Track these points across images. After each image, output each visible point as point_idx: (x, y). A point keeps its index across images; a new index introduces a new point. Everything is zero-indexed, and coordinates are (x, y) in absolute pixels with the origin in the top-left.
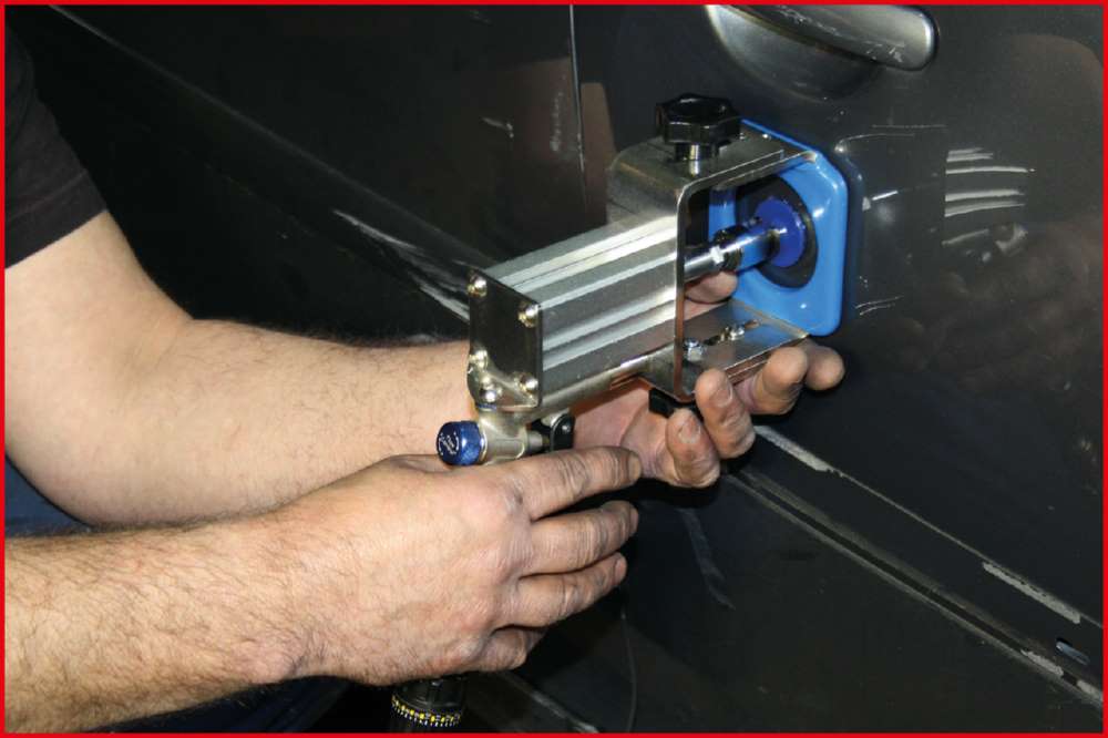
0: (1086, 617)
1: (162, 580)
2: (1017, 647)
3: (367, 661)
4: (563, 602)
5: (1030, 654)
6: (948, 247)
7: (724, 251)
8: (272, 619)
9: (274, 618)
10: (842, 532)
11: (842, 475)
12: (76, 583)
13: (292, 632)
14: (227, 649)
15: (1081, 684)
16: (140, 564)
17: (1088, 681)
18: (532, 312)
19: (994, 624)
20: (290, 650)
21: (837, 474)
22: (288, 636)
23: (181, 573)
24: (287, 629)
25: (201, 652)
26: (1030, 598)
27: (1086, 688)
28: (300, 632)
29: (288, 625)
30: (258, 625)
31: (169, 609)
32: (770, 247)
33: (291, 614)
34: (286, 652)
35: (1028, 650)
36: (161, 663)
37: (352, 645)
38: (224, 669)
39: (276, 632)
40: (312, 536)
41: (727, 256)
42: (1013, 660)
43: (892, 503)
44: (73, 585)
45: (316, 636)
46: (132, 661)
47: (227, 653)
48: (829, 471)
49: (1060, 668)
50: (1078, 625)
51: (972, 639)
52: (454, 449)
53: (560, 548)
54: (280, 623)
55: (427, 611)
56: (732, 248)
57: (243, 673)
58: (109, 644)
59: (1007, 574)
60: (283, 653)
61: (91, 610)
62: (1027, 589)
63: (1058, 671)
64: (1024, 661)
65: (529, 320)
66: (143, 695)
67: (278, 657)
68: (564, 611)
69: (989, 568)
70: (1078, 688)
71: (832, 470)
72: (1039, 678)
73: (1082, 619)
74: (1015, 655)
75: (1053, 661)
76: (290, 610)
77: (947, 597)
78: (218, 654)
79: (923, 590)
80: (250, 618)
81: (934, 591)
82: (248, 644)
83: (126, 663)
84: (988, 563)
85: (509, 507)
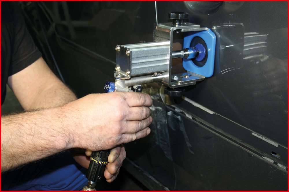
0: (279, 145)
1: (28, 122)
2: (261, 156)
3: (86, 142)
4: (139, 126)
5: (265, 157)
6: (245, 60)
7: (185, 53)
8: (59, 131)
9: (60, 130)
10: (218, 130)
11: (217, 114)
12: (5, 124)
13: (65, 134)
14: (47, 139)
15: (279, 164)
16: (23, 119)
17: (280, 164)
18: (129, 52)
19: (255, 150)
20: (65, 139)
21: (216, 114)
22: (64, 135)
23: (33, 120)
24: (64, 133)
25: (41, 140)
26: (264, 141)
27: (280, 165)
28: (67, 134)
29: (64, 132)
30: (55, 132)
31: (31, 129)
32: (197, 55)
33: (64, 129)
34: (64, 139)
35: (264, 156)
36: (30, 144)
37: (82, 137)
38: (47, 144)
39: (60, 134)
40: (69, 109)
41: (185, 55)
42: (261, 160)
43: (229, 120)
44: (5, 125)
45: (71, 135)
46: (22, 144)
47: (47, 140)
48: (214, 114)
49: (273, 161)
50: (278, 147)
51: (250, 155)
52: (108, 88)
53: (137, 113)
54: (61, 132)
55: (101, 128)
56: (186, 53)
57: (53, 146)
58: (15, 139)
59: (258, 135)
60: (63, 140)
61: (10, 131)
62: (264, 139)
63: (272, 161)
64: (263, 159)
65: (128, 53)
66: (26, 154)
67: (62, 141)
68: (139, 128)
69: (253, 134)
70: (278, 166)
71: (215, 113)
72: (267, 164)
73: (278, 145)
74: (261, 158)
75: (270, 158)
76: (63, 128)
77: (243, 144)
78: (45, 141)
79: (237, 143)
80: (53, 130)
81: (240, 142)
82: (53, 137)
83: (20, 145)
84: (253, 132)
85: (121, 100)
